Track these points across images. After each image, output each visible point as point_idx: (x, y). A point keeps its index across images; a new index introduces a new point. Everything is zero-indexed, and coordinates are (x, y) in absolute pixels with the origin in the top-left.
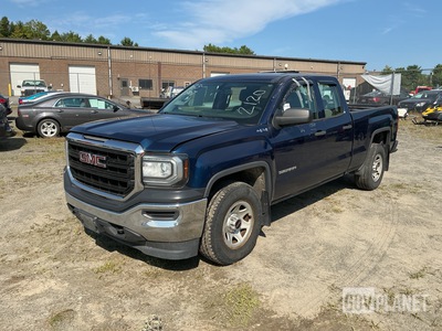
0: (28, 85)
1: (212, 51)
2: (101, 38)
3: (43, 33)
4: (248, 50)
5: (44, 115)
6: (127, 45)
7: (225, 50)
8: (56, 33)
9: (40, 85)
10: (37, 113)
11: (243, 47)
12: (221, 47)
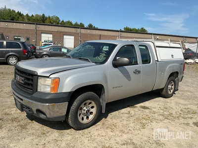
0: (46, 42)
1: (127, 30)
2: (81, 24)
3: (58, 21)
4: (145, 30)
5: (45, 53)
6: (91, 27)
7: (133, 29)
8: (63, 21)
9: (51, 42)
10: (42, 52)
11: (142, 28)
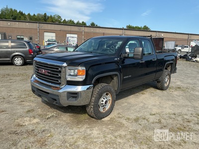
0: (50, 41)
1: (130, 28)
2: (83, 22)
3: (60, 20)
4: (147, 28)
6: (93, 25)
7: (136, 27)
8: (65, 20)
9: (54, 41)
11: (145, 26)
12: (134, 26)
